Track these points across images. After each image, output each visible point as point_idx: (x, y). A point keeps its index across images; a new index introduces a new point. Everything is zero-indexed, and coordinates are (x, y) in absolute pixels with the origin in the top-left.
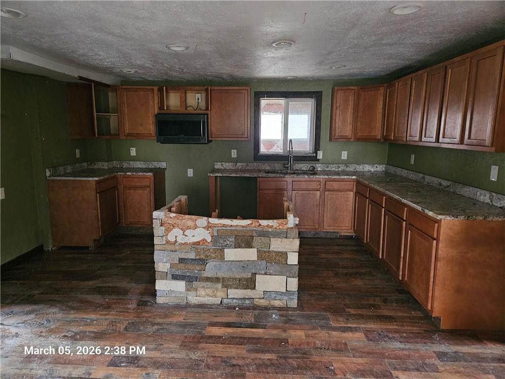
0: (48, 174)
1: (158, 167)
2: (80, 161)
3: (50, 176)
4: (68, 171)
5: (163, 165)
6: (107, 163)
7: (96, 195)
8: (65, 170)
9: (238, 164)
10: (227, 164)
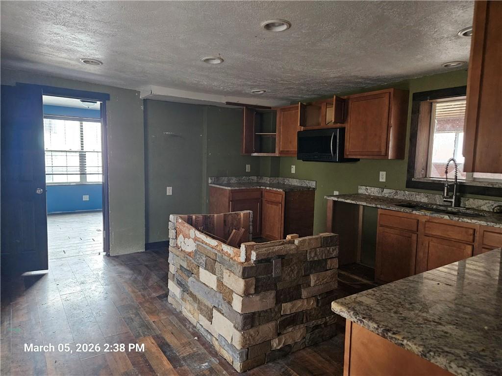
0: (210, 181)
1: (309, 186)
2: (248, 174)
3: (211, 183)
4: (232, 181)
5: (313, 184)
6: (269, 179)
7: (229, 203)
8: (229, 180)
9: (386, 191)
10: (373, 189)
